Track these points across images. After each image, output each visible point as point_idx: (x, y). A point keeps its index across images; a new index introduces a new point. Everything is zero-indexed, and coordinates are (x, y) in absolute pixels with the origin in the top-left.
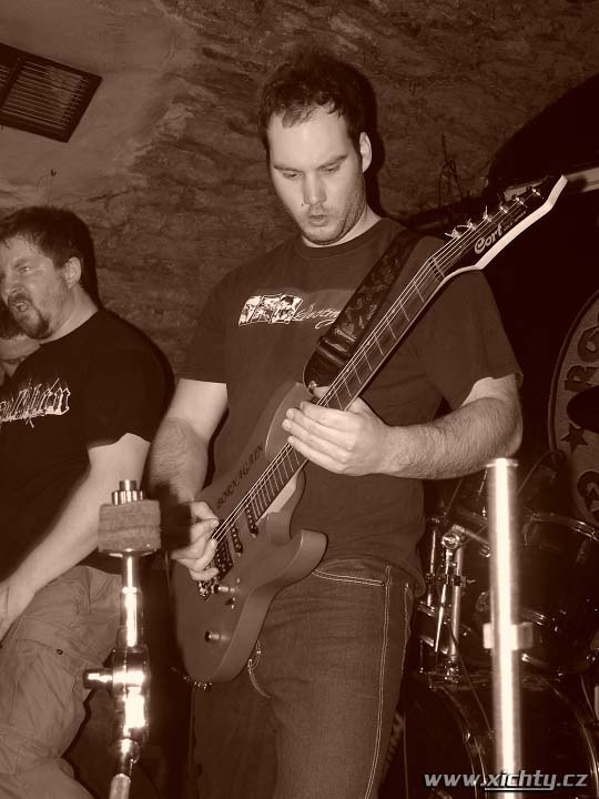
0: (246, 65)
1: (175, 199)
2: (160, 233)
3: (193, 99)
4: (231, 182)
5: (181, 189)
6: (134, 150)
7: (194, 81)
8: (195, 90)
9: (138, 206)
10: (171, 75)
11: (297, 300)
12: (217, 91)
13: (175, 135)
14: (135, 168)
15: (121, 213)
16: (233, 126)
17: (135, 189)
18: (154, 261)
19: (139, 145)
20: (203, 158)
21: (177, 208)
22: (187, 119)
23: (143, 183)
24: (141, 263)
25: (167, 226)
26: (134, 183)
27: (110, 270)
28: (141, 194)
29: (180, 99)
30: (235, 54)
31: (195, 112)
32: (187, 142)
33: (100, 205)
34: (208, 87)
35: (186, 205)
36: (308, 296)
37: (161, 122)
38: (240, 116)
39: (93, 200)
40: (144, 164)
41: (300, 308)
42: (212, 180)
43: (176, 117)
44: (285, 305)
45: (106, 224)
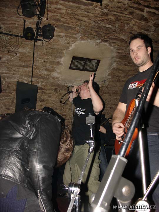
0: (126, 54)
1: (117, 80)
2: (115, 86)
3: (117, 61)
4: (127, 75)
5: (117, 78)
6: (108, 72)
7: (117, 58)
8: (117, 60)
9: (110, 82)
10: (112, 58)
11: (137, 83)
12: (121, 59)
13: (115, 68)
14: (109, 75)
15: (107, 84)
16: (125, 65)
17: (109, 79)
18: (114, 91)
19: (109, 71)
20: (121, 71)
21: (117, 81)
22: (117, 65)
23: (111, 78)
24: (112, 92)
25: (116, 85)
26: (109, 78)
27: (107, 94)
28: (110, 80)
29: (115, 62)
30: (123, 52)
31: (118, 63)
32: (117, 69)
33: (103, 82)
34: (120, 59)
35: (119, 80)
36: (139, 82)
37: (112, 66)
38: (126, 63)
39: (102, 82)
40: (110, 74)
41: (138, 84)
42: (123, 75)
43: (115, 65)
44: (135, 85)
45: (105, 86)
